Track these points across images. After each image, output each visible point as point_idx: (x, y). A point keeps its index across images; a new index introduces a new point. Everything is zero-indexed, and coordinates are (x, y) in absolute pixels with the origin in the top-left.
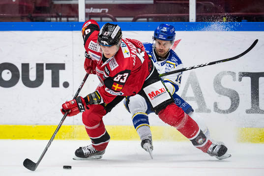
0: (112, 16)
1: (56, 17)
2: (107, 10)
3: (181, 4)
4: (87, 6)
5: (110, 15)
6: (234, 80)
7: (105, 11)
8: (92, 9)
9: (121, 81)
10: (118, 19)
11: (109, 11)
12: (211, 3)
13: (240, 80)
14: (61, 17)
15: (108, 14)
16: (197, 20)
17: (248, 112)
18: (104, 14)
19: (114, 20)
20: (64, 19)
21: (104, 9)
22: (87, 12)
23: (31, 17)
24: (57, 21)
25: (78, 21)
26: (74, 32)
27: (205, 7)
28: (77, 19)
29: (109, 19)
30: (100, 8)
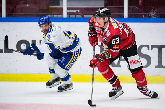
0: (81, 14)
1: (51, 15)
2: (79, 11)
3: (119, 8)
4: (68, 9)
5: (80, 14)
6: (149, 49)
7: (78, 11)
8: (70, 10)
9: (117, 43)
10: (85, 16)
11: (80, 11)
12: (136, 7)
13: (152, 49)
14: (53, 15)
15: (79, 13)
16: (128, 16)
17: (156, 67)
18: (77, 13)
19: (83, 17)
20: (55, 16)
21: (77, 11)
22: (68, 12)
23: (37, 14)
24: (51, 17)
25: (63, 17)
26: (61, 23)
27: (133, 10)
28: (62, 16)
29: (80, 16)
30: (75, 10)
